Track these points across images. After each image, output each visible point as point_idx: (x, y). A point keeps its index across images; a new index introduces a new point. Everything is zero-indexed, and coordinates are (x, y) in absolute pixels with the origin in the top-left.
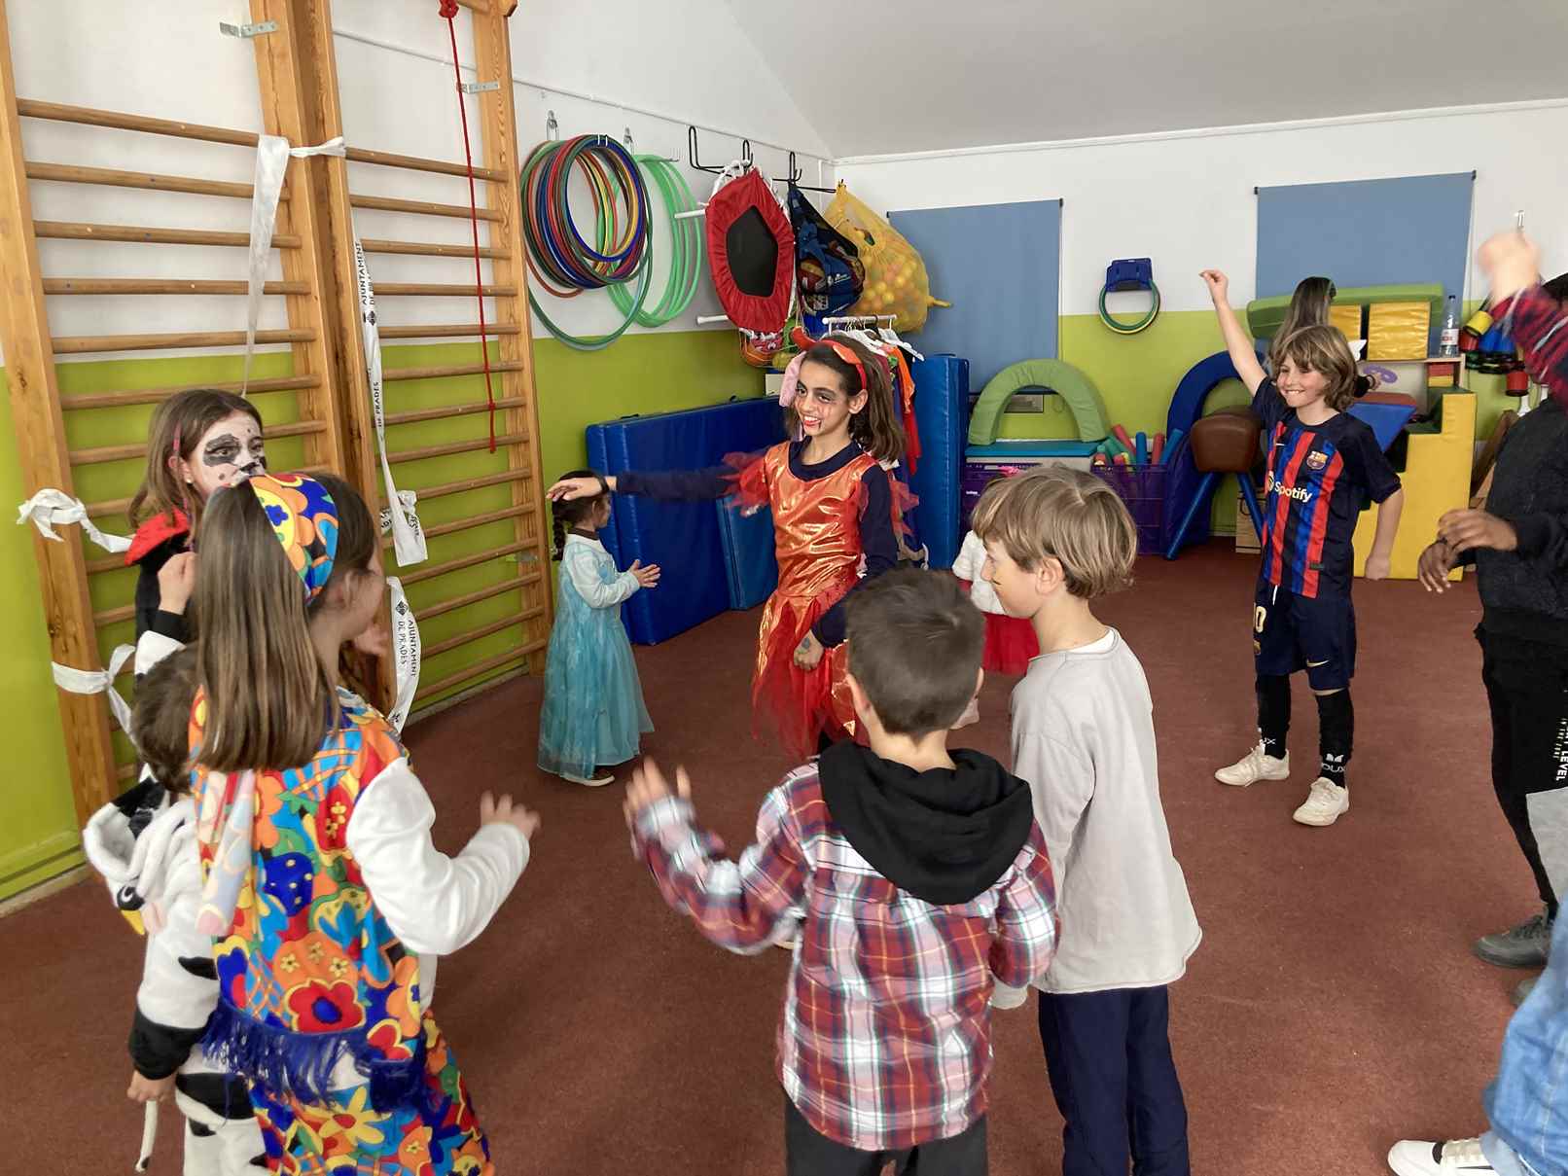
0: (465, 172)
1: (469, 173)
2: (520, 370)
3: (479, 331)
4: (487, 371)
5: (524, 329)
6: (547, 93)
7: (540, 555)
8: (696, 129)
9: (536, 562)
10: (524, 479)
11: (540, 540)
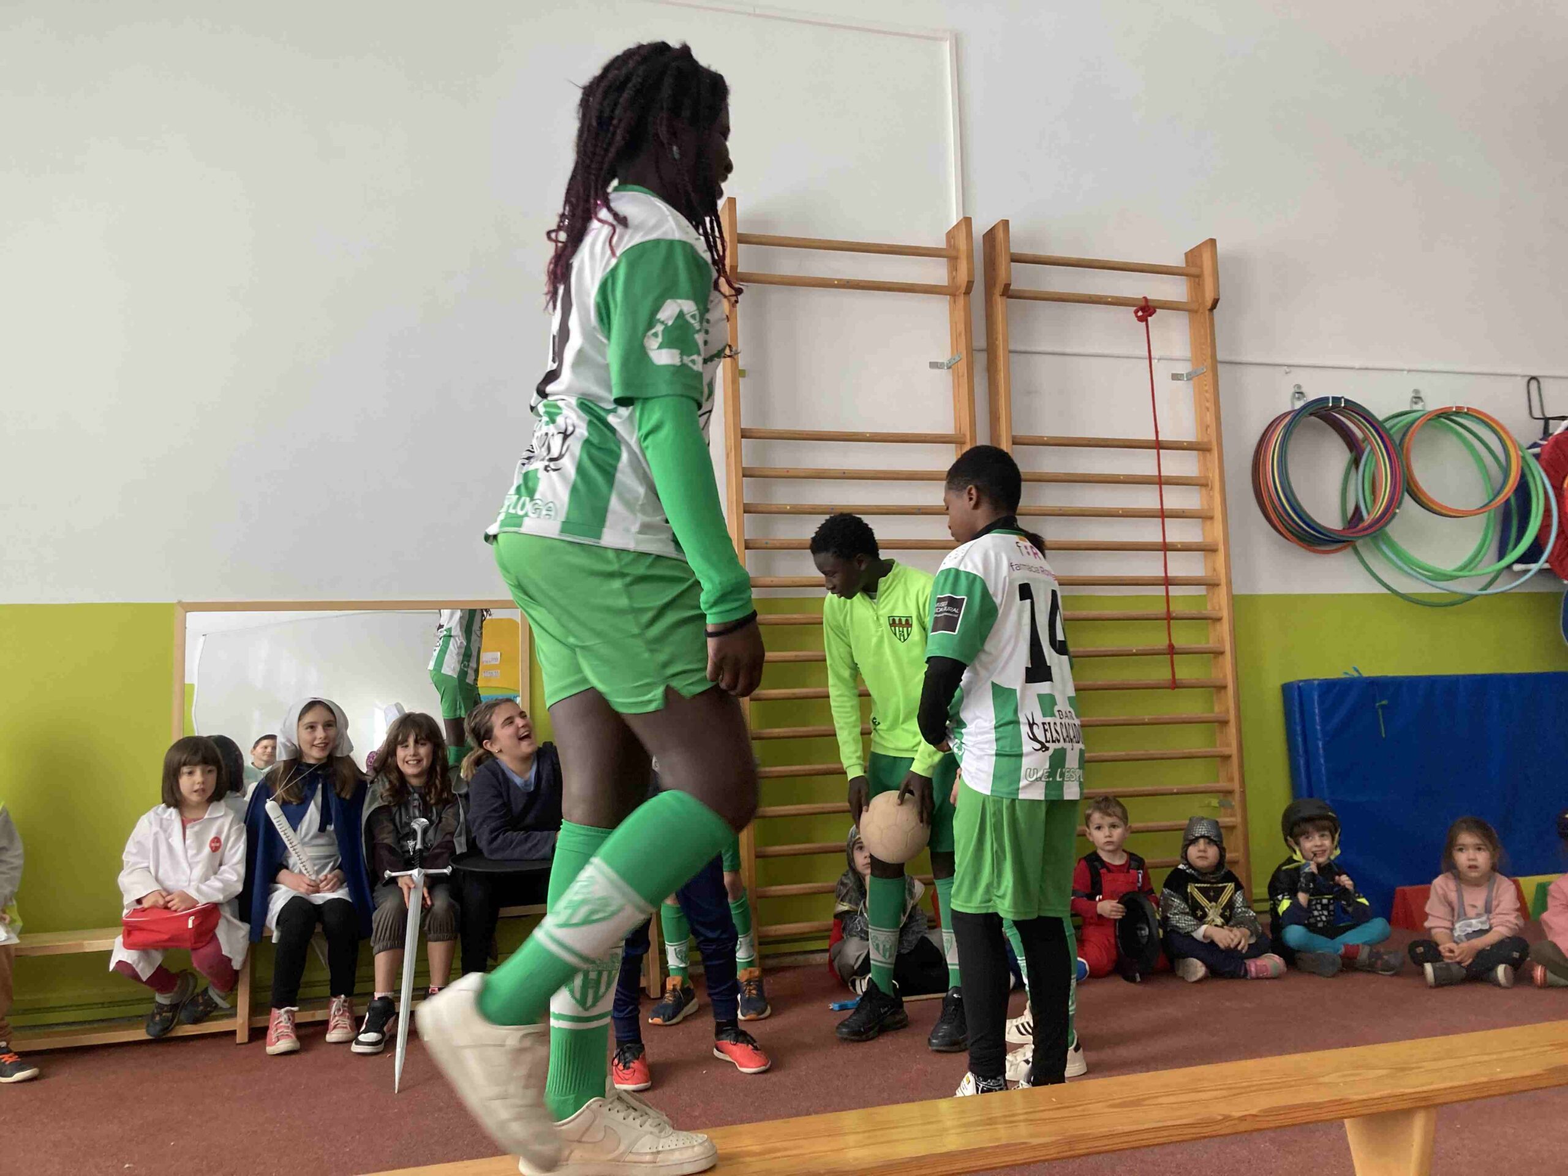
0: (1154, 445)
1: (1158, 445)
2: (1219, 619)
3: (1163, 582)
4: (1169, 617)
5: (1223, 581)
6: (1292, 369)
7: (1236, 801)
8: (1541, 380)
9: (1232, 807)
10: (1224, 723)
11: (1236, 786)
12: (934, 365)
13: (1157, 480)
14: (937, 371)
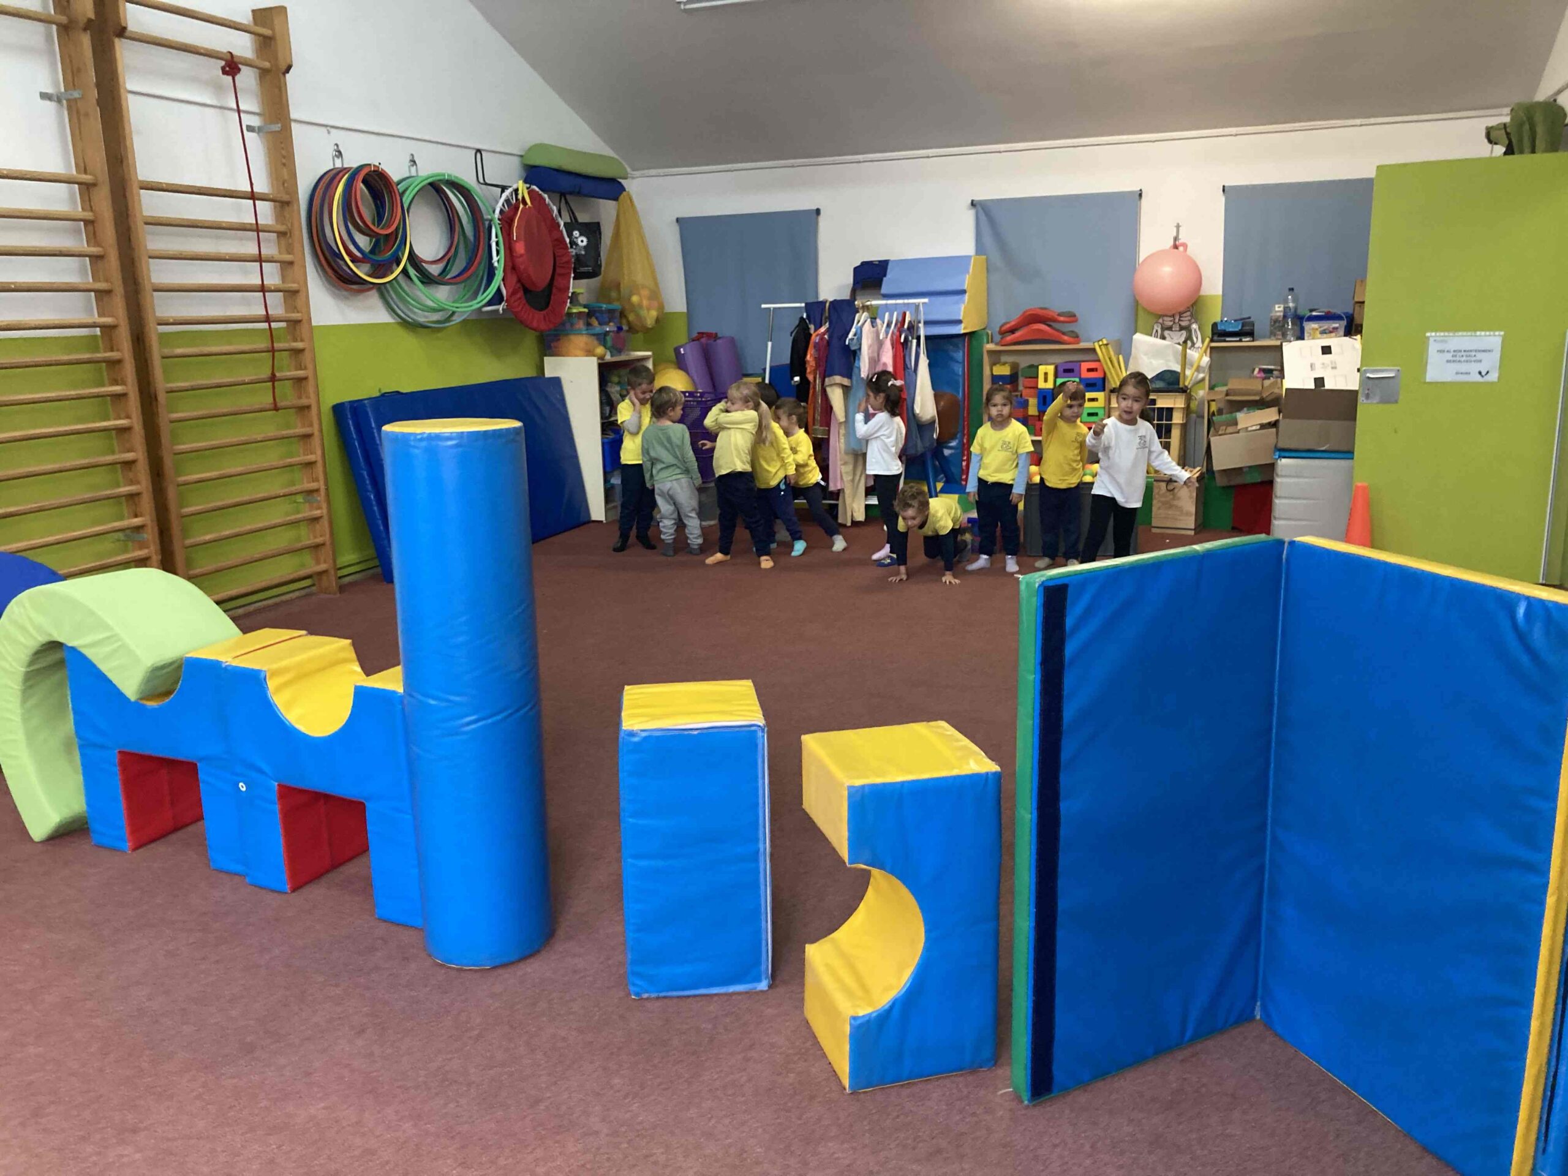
0: (250, 196)
2: (303, 350)
3: (264, 319)
4: (272, 350)
5: (305, 317)
6: (330, 130)
7: (321, 497)
8: (483, 153)
9: (318, 502)
10: (310, 435)
11: (321, 485)
12: (44, 96)
13: (255, 227)
14: (48, 103)
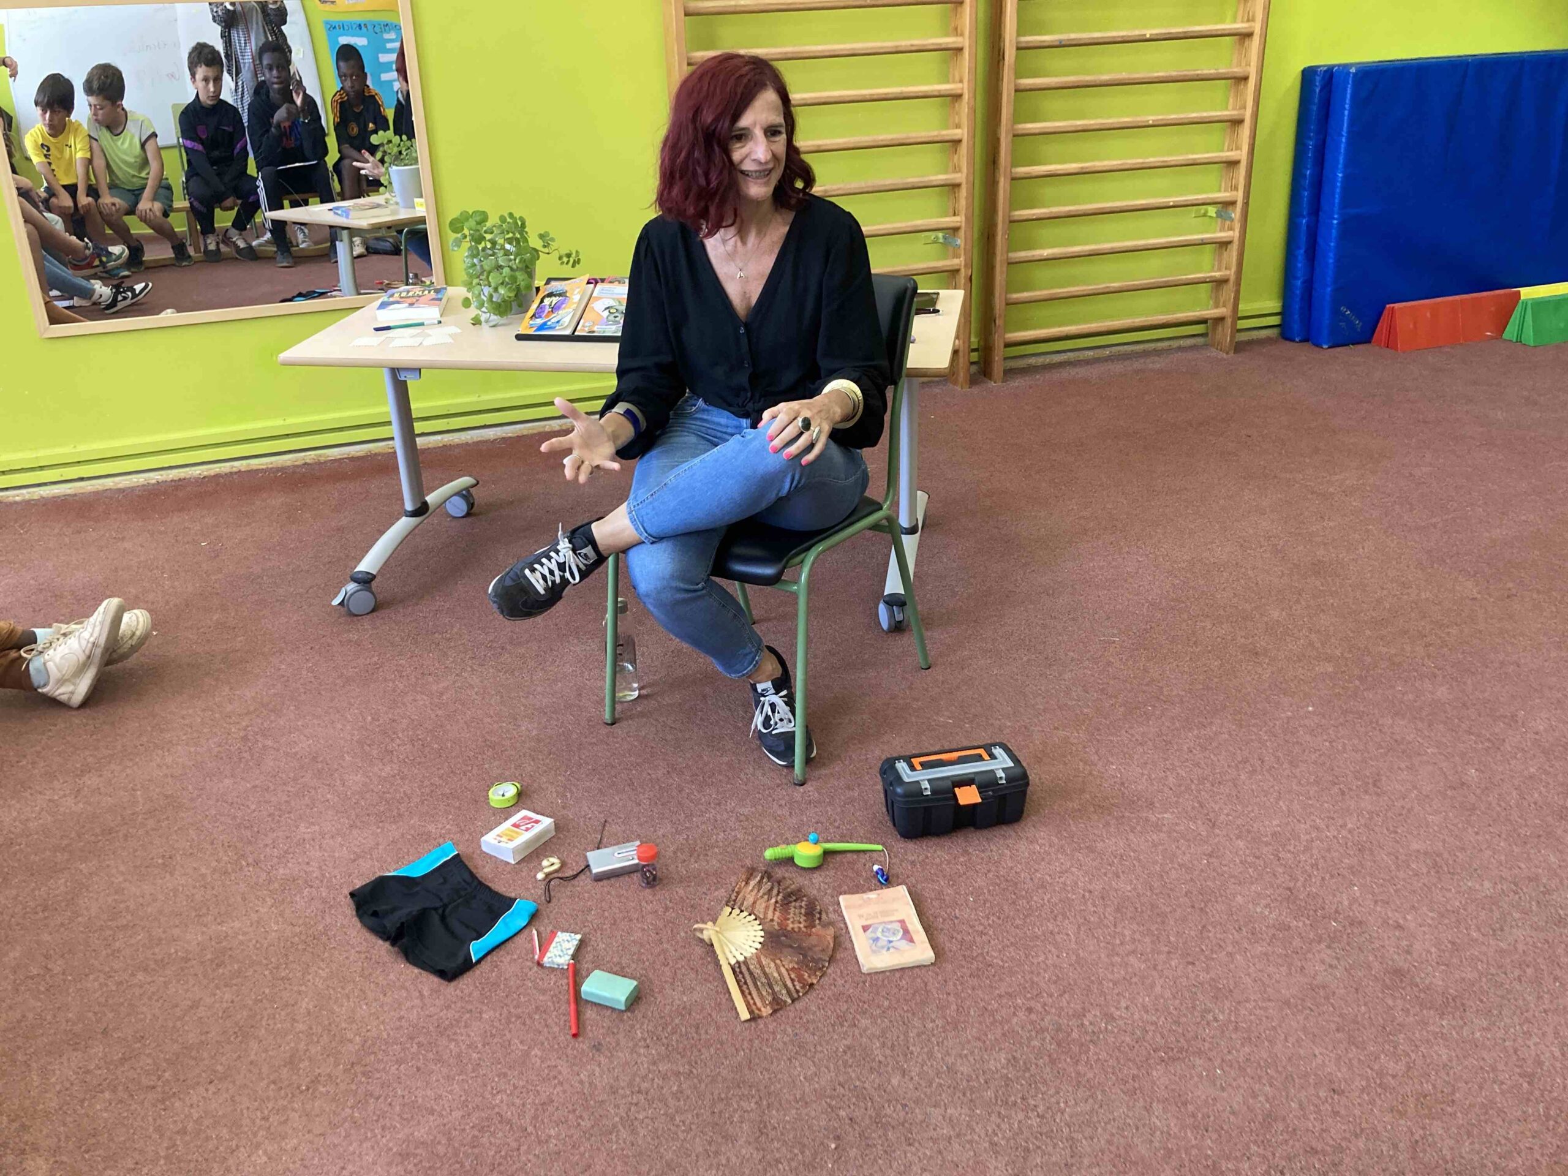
7: (1236, 214)
9: (1232, 220)
10: (1237, 122)
11: (1239, 196)
